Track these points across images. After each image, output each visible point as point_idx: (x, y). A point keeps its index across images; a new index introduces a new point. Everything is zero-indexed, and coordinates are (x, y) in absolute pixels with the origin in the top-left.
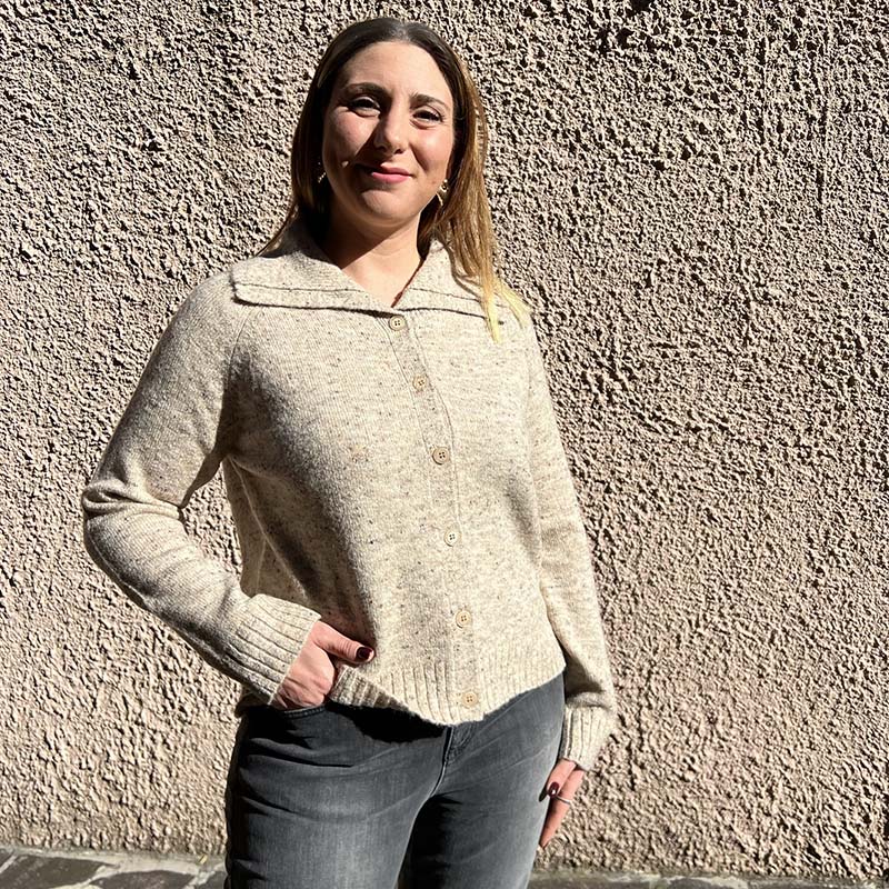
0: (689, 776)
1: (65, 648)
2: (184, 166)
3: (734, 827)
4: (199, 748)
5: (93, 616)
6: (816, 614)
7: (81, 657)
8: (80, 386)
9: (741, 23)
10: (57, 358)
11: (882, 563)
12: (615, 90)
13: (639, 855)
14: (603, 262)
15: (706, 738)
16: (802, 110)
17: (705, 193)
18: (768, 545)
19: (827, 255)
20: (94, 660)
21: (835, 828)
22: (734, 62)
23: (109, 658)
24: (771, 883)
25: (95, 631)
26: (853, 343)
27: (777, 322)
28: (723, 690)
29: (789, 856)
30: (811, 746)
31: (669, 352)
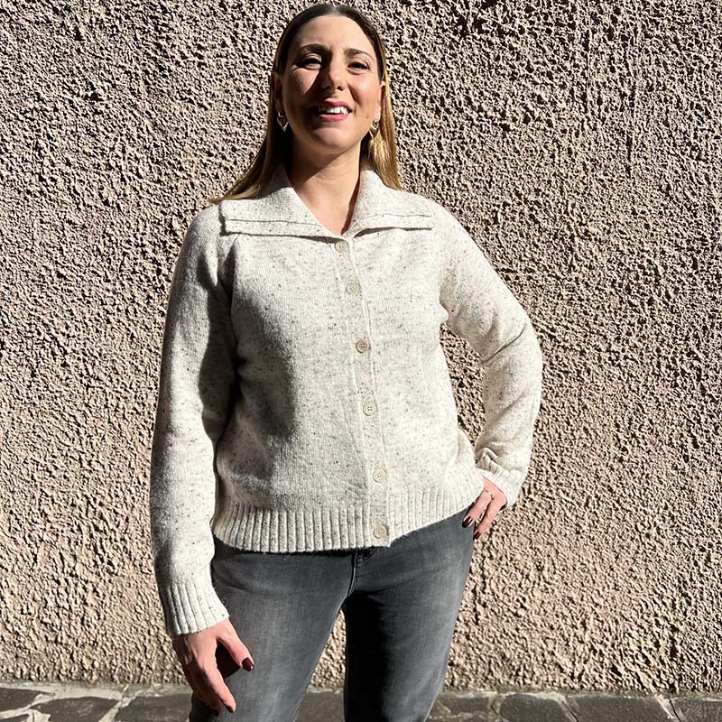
0: (522, 612)
1: (11, 512)
2: (121, 114)
3: (556, 652)
4: (124, 595)
5: (36, 486)
6: (621, 483)
7: (24, 521)
8: (28, 295)
9: (571, 18)
10: (8, 270)
11: (671, 443)
12: (472, 66)
13: (481, 676)
14: (460, 203)
15: (534, 582)
16: (616, 88)
17: (542, 151)
18: (585, 429)
19: (634, 202)
20: (36, 523)
21: (632, 651)
22: (565, 48)
23: (49, 521)
24: (583, 696)
25: (37, 498)
26: (653, 271)
27: (595, 253)
28: (548, 543)
29: (597, 674)
30: (616, 588)
31: (511, 275)
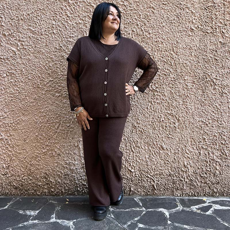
5: (202, 129)
7: (197, 141)
23: (205, 141)
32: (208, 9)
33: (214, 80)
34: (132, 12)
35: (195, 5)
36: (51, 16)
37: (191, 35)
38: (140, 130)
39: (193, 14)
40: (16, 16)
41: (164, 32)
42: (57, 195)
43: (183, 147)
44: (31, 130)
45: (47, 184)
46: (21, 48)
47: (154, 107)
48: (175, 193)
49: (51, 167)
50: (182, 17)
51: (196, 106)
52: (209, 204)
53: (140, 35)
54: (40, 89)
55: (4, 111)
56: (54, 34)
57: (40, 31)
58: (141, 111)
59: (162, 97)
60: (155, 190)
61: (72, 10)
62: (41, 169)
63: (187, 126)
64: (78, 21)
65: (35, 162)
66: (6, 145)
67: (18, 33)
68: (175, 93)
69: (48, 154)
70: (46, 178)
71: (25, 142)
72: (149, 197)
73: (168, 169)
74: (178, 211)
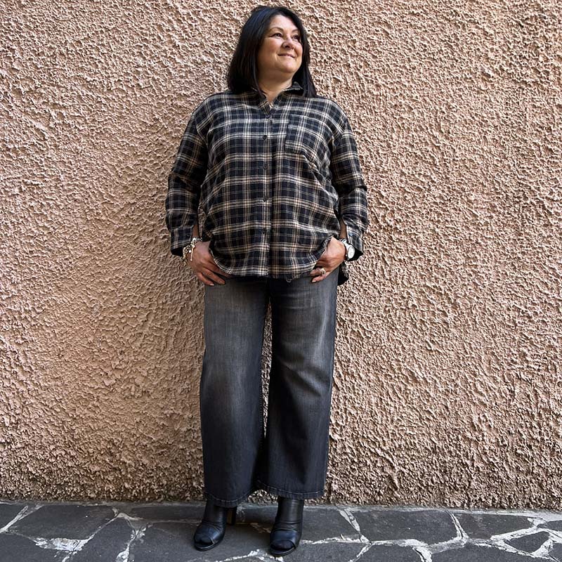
5: (516, 330)
7: (504, 361)
23: (526, 361)
32: (527, 24)
33: (546, 204)
34: (334, 34)
35: (492, 14)
36: (134, 45)
37: (483, 88)
38: (356, 330)
39: (488, 38)
40: (48, 46)
41: (415, 83)
42: (139, 499)
43: (466, 375)
44: (77, 328)
45: (115, 469)
46: (59, 124)
47: (390, 271)
48: (449, 499)
49: (126, 425)
50: (460, 46)
51: (500, 270)
52: (541, 530)
53: (353, 91)
54: (103, 225)
55: (11, 280)
56: (141, 89)
57: (106, 83)
58: (356, 282)
59: (410, 245)
60: (396, 489)
61: (185, 32)
62: (99, 430)
63: (477, 320)
64: (200, 56)
65: (86, 410)
66: (13, 366)
67: (51, 87)
68: (444, 235)
69: (119, 390)
70: (112, 455)
71: (60, 358)
72: (378, 508)
73: (429, 434)
74: (457, 548)
